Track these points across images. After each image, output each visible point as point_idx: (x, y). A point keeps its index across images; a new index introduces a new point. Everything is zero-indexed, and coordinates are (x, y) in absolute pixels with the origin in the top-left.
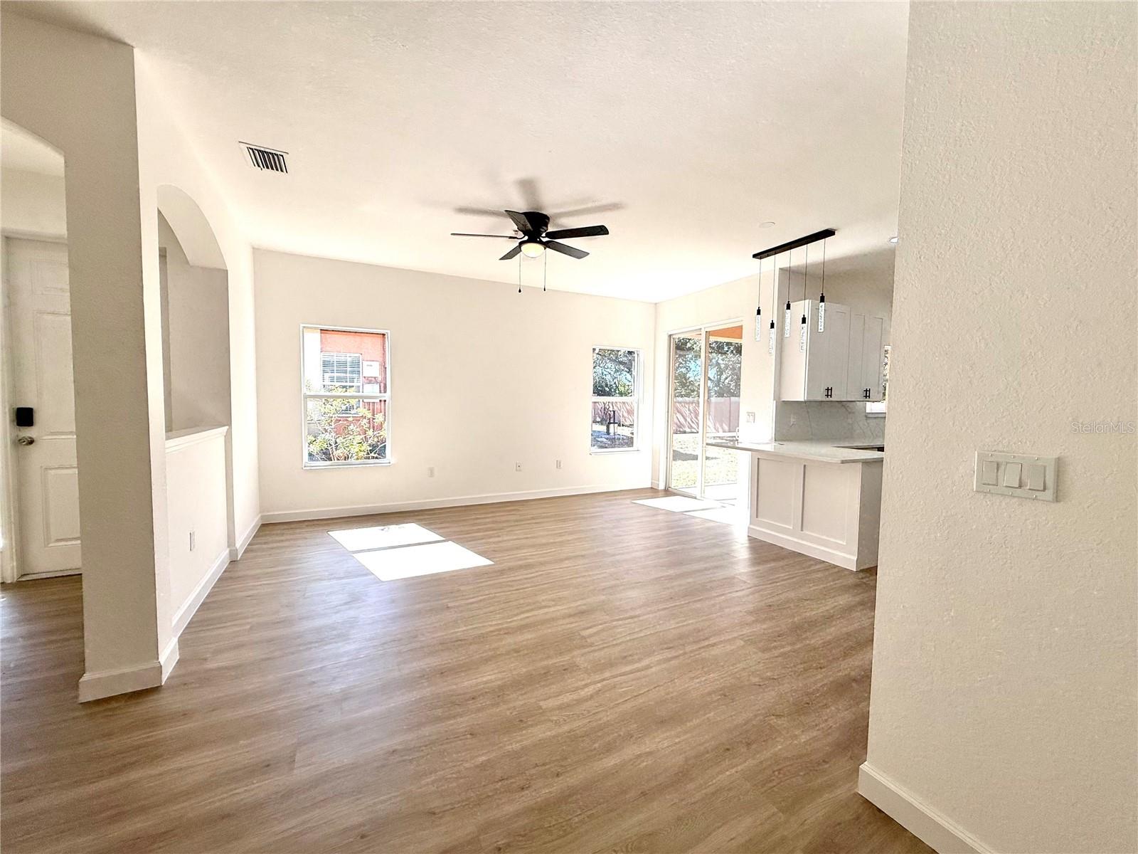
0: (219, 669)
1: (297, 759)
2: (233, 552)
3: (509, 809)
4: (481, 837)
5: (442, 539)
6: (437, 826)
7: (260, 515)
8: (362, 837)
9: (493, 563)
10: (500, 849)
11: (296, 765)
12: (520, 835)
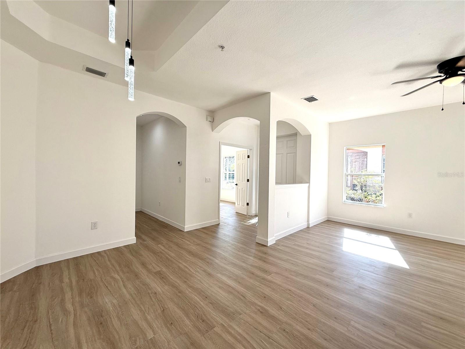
0: (279, 249)
1: (272, 275)
2: (308, 224)
3: (298, 328)
4: (284, 324)
5: (395, 248)
6: (279, 311)
7: (327, 216)
8: (265, 297)
9: (409, 268)
10: (285, 330)
11: (270, 276)
12: (293, 335)
